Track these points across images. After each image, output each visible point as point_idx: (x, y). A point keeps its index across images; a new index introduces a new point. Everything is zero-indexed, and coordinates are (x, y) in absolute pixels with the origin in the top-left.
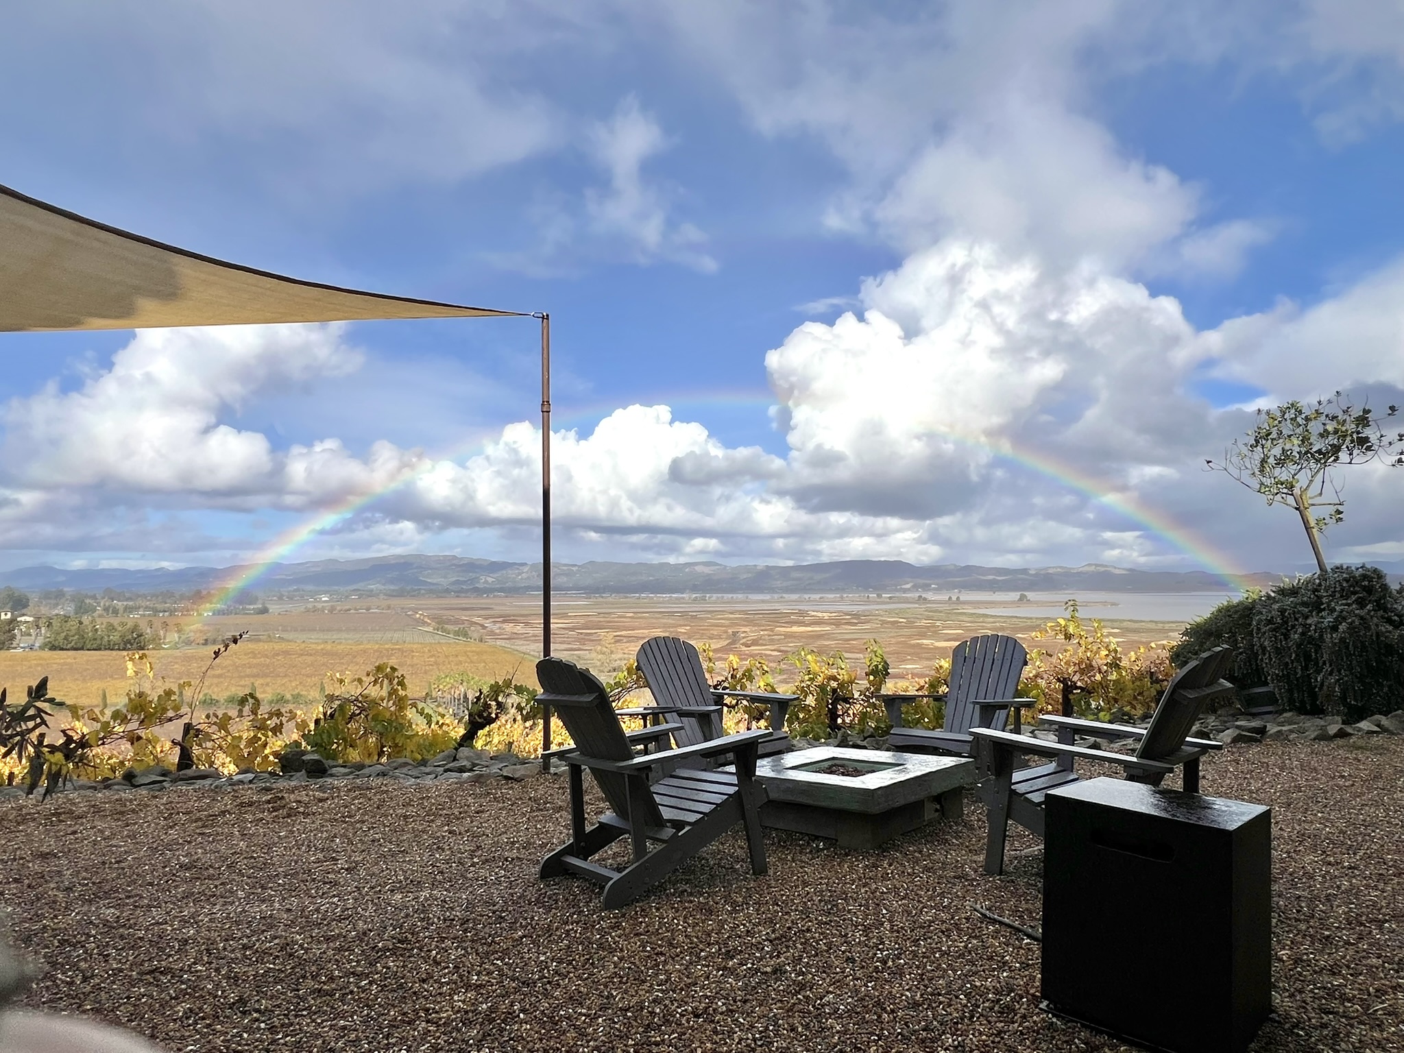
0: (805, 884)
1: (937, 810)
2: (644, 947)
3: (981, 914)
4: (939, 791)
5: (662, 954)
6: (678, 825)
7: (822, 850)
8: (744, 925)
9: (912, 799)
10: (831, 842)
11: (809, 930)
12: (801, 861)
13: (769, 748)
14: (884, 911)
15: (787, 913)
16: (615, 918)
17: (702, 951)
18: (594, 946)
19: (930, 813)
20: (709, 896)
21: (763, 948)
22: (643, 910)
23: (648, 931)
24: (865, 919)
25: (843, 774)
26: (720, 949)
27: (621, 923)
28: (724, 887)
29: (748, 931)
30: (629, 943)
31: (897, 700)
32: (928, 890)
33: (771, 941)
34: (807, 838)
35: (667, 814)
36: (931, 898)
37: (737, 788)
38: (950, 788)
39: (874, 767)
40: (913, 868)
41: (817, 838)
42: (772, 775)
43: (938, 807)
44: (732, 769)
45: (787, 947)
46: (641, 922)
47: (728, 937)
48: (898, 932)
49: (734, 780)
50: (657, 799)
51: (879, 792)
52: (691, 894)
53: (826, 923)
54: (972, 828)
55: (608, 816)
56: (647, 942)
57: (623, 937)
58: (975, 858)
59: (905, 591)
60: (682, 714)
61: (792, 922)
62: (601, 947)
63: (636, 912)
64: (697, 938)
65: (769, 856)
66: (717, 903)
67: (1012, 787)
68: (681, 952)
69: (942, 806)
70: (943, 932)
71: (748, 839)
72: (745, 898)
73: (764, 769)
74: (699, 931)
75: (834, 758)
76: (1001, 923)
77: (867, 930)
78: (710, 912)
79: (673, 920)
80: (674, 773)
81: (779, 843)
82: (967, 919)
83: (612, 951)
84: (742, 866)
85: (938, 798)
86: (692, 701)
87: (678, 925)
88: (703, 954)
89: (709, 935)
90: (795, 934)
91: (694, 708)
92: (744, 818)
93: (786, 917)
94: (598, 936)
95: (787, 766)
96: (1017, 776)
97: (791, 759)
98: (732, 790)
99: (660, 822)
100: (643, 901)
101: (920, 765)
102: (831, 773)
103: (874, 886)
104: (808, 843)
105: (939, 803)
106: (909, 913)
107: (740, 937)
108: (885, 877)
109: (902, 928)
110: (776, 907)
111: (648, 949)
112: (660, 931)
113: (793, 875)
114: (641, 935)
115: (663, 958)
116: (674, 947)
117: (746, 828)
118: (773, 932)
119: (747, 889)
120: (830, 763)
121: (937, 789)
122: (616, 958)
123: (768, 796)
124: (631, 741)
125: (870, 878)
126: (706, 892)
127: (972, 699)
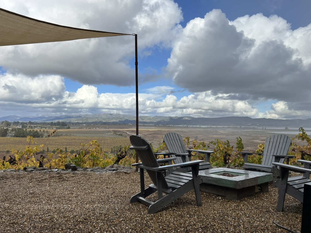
0: (214, 210)
1: (259, 189)
2: (160, 227)
3: (276, 224)
4: (261, 183)
5: (165, 229)
6: (174, 189)
7: (220, 200)
8: (193, 222)
9: (251, 185)
10: (224, 197)
11: (215, 225)
12: (213, 203)
13: (204, 167)
14: (241, 221)
15: (208, 219)
16: (151, 216)
18: (144, 225)
19: (257, 190)
20: (182, 212)
21: (199, 230)
22: (161, 215)
23: (162, 222)
24: (234, 223)
25: (228, 176)
26: (184, 229)
27: (153, 218)
28: (187, 209)
29: (194, 224)
30: (155, 225)
31: (246, 154)
32: (257, 215)
33: (202, 228)
34: (215, 195)
35: (169, 185)
36: (257, 218)
37: (192, 178)
38: (264, 182)
39: (238, 174)
40: (251, 207)
41: (219, 196)
42: (205, 175)
43: (260, 188)
44: (191, 173)
45: (207, 230)
46: (160, 219)
47: (188, 225)
48: (246, 229)
49: (191, 176)
50: (167, 180)
51: (240, 182)
52: (177, 211)
53: (220, 223)
54: (271, 196)
55: (152, 185)
56: (161, 225)
57: (153, 223)
58: (273, 205)
60: (177, 156)
61: (209, 222)
62: (146, 225)
63: (158, 215)
64: (177, 225)
65: (203, 200)
66: (185, 214)
67: (288, 183)
68: (171, 229)
69: (261, 188)
70: (262, 230)
71: (196, 195)
72: (194, 213)
73: (201, 173)
74: (178, 223)
75: (225, 171)
76: (283, 228)
77: (235, 227)
78: (182, 217)
79: (170, 219)
80: (173, 173)
81: (206, 196)
82: (271, 226)
83: (149, 227)
84: (194, 203)
85: (260, 185)
86: (180, 152)
87: (171, 220)
88: (179, 230)
89: (181, 224)
90: (210, 226)
91: (181, 154)
92: (194, 188)
93: (207, 220)
94: (145, 222)
95: (210, 173)
96: (289, 179)
97: (211, 171)
98: (190, 179)
99: (167, 187)
100: (161, 212)
101: (253, 175)
102: (224, 175)
103: (238, 212)
104: (216, 197)
105: (260, 187)
106: (250, 222)
107: (191, 226)
108: (241, 210)
109: (247, 227)
110: (204, 217)
111: (161, 227)
112: (165, 222)
113: (210, 207)
114: (159, 222)
115: (165, 231)
116: (169, 227)
117: (195, 192)
118: (203, 225)
119: (195, 210)
120: (224, 172)
121: (259, 182)
122: (150, 230)
123: (202, 181)
124: (158, 162)
125: (236, 210)
126: (181, 210)
127: (272, 154)
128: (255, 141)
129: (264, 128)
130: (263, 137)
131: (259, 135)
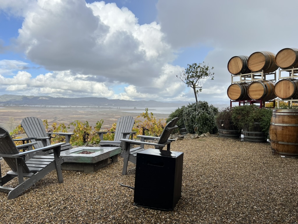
0: (74, 184)
1: (111, 161)
2: (22, 208)
3: (121, 185)
4: (112, 156)
5: (28, 209)
6: (35, 172)
7: (80, 174)
8: (55, 197)
9: (105, 158)
10: (82, 172)
11: (75, 196)
12: (73, 178)
13: (65, 148)
14: (96, 188)
15: (69, 192)
16: (12, 201)
17: (42, 206)
18: (5, 211)
19: (109, 162)
20: (44, 191)
21: (61, 203)
22: (22, 198)
23: (24, 204)
24: (90, 191)
25: (86, 153)
26: (47, 205)
27: (14, 203)
28: (49, 188)
29: (56, 199)
30: (17, 208)
31: (102, 133)
32: (108, 181)
33: (63, 200)
34: (75, 172)
35: (30, 169)
36: (108, 183)
37: (54, 160)
38: (115, 155)
39: (95, 151)
40: (104, 176)
41: (78, 171)
42: (66, 155)
43: (111, 160)
44: (53, 154)
45: (68, 201)
46: (21, 201)
47: (50, 201)
48: (99, 192)
49: (53, 157)
50: (28, 165)
51: (96, 157)
52: (39, 191)
53: (80, 193)
54: (119, 164)
55: (10, 172)
56: (23, 207)
57: (15, 207)
58: (120, 172)
59: (106, 106)
60: (37, 140)
61: (70, 194)
62: (7, 210)
63: (20, 199)
64: (40, 203)
65: (64, 178)
66: (47, 193)
67: (130, 153)
68: (35, 208)
69: (112, 160)
70: (111, 191)
71: (57, 174)
72: (56, 190)
73: (63, 154)
74: (41, 201)
75: (84, 150)
76: (125, 186)
77: (91, 193)
78: (45, 195)
79: (32, 199)
80: (33, 157)
81: (67, 174)
82: (117, 187)
83: (11, 211)
84: (55, 181)
85: (111, 158)
86: (40, 136)
87: (34, 201)
88: (42, 207)
89: (44, 202)
90: (71, 197)
91: (42, 138)
92: (56, 168)
93: (68, 193)
94: (6, 208)
95: (70, 153)
96: (131, 150)
97: (71, 151)
98: (52, 160)
99: (28, 171)
100: (22, 195)
101: (107, 150)
102: (83, 153)
103: (93, 182)
104: (76, 173)
105: (112, 159)
106: (102, 187)
107: (54, 201)
108: (97, 179)
109: (100, 191)
110: (65, 191)
111: (24, 209)
112: (28, 203)
113: (71, 182)
114: (21, 205)
115: (29, 211)
116: (32, 207)
117: (57, 171)
118: (64, 198)
119: (57, 187)
120: (83, 151)
121: (111, 156)
122: (12, 213)
123: (63, 160)
124: (18, 148)
125: (93, 180)
126: (44, 190)
127: (121, 132)
128: (111, 119)
129: (118, 108)
130: (117, 116)
131: (114, 114)
